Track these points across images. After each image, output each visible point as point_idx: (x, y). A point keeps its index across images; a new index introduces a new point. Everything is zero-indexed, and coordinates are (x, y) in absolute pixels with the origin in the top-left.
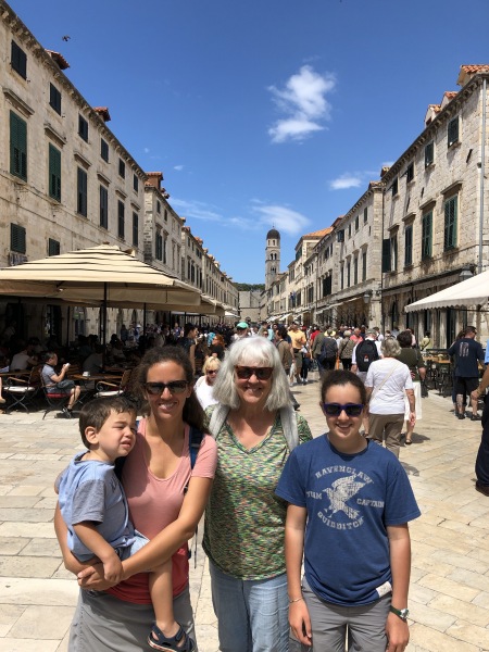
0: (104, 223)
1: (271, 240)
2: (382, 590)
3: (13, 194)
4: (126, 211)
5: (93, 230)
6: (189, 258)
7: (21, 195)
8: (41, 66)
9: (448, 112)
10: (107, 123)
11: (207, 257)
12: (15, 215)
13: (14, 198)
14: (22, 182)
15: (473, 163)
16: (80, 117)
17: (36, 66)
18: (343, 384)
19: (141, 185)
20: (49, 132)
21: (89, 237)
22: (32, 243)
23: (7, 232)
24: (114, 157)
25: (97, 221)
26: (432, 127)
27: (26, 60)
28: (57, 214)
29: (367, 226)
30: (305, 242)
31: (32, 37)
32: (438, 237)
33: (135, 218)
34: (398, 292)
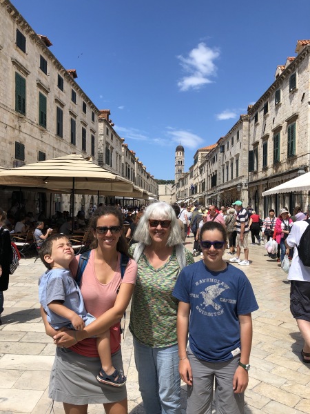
0: (73, 141)
1: (179, 153)
2: (234, 353)
3: (16, 123)
4: (87, 134)
5: (66, 145)
6: (126, 163)
7: (22, 124)
8: (35, 45)
9: (289, 70)
10: (75, 80)
11: (138, 163)
12: (18, 137)
13: (18, 126)
14: (22, 116)
15: (306, 101)
16: (59, 75)
17: (31, 45)
18: (213, 229)
19: (96, 118)
20: (40, 85)
21: (64, 150)
22: (29, 154)
23: (13, 147)
24: (80, 100)
25: (69, 140)
26: (280, 80)
27: (25, 41)
28: (44, 136)
29: (239, 143)
30: (200, 153)
31: (29, 27)
32: (283, 149)
33: (93, 139)
34: (258, 184)
